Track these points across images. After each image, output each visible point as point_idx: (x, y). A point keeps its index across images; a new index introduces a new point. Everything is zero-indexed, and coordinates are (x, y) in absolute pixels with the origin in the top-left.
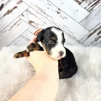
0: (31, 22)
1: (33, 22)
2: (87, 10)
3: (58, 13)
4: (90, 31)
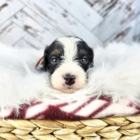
1: (30, 28)
2: (101, 14)
3: (65, 16)
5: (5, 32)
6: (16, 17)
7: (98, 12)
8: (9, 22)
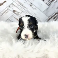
0: (14, 11)
1: (16, 11)
2: (48, 4)
3: (31, 6)
4: (49, 17)
5: (5, 13)
6: (10, 7)
7: (46, 3)
8: (7, 9)
